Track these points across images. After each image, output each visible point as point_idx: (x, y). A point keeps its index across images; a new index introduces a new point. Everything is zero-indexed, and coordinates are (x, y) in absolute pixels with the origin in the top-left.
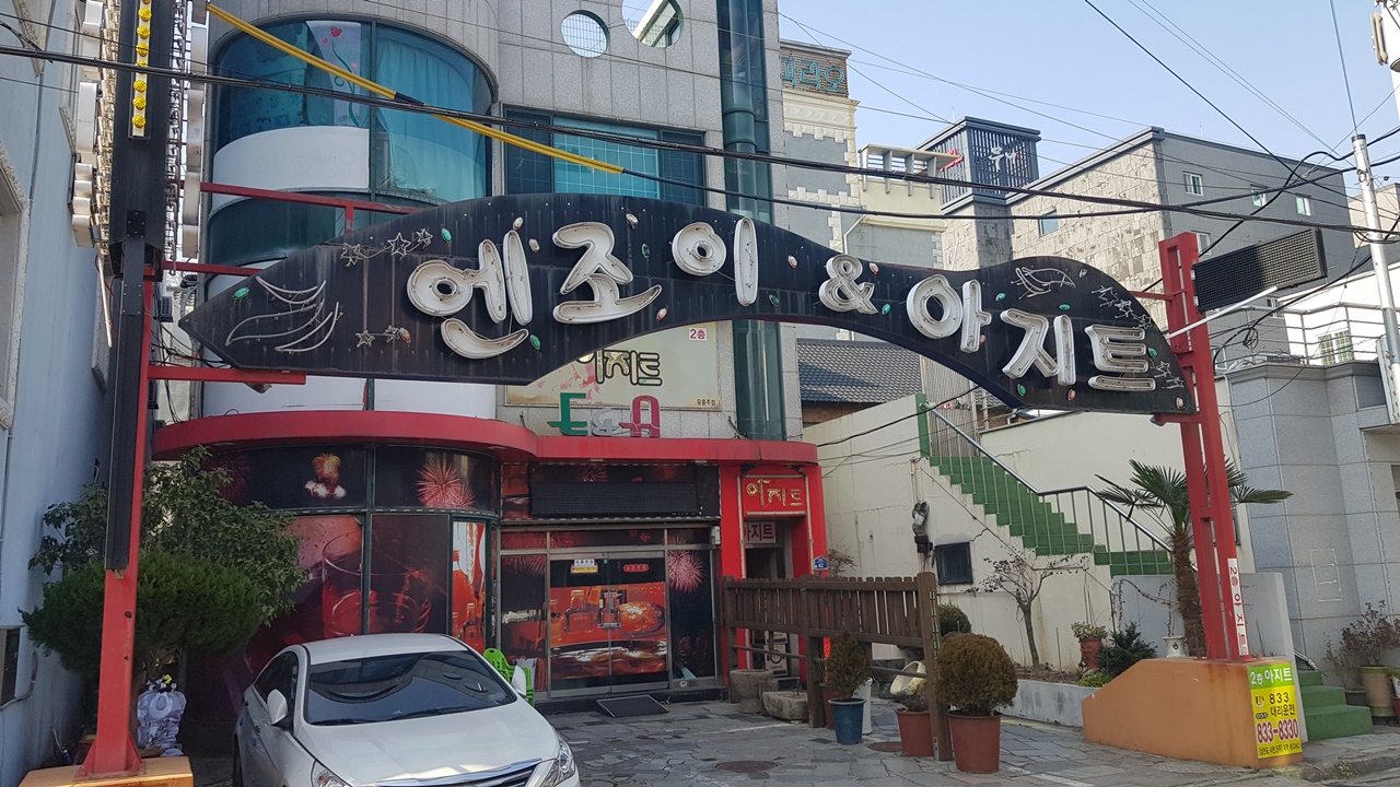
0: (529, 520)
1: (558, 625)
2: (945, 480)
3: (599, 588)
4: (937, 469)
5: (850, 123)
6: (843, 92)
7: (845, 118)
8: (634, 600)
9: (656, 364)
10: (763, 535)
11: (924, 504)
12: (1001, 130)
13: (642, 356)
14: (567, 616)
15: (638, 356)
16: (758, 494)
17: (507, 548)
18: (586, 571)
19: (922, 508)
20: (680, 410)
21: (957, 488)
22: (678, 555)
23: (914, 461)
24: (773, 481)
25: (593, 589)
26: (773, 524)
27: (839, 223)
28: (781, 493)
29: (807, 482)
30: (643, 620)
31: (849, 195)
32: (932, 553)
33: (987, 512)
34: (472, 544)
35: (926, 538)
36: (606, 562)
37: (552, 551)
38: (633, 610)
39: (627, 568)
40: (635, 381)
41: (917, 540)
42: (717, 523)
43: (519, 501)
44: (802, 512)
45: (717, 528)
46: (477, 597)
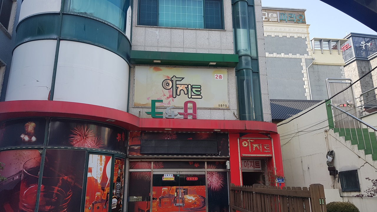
0: (140, 155)
1: (156, 203)
2: (342, 139)
3: (175, 187)
4: (337, 134)
5: (307, 32)
6: (304, 22)
7: (305, 30)
8: (191, 194)
9: (200, 89)
10: (255, 166)
11: (332, 151)
12: (364, 36)
13: (193, 86)
14: (160, 200)
15: (191, 86)
16: (248, 146)
17: (132, 168)
18: (169, 179)
19: (331, 153)
20: (210, 109)
21: (349, 143)
22: (211, 173)
23: (326, 131)
24: (255, 140)
25: (172, 187)
26: (260, 161)
27: (305, 64)
28: (259, 146)
29: (272, 141)
30: (195, 203)
31: (308, 55)
32: (337, 175)
33: (366, 154)
34: (101, 165)
35: (334, 168)
36: (178, 176)
37: (154, 170)
38: (190, 198)
39: (188, 179)
40: (190, 97)
41: (329, 169)
42: (228, 159)
43: (136, 148)
44: (270, 155)
45: (228, 162)
46: (103, 190)
